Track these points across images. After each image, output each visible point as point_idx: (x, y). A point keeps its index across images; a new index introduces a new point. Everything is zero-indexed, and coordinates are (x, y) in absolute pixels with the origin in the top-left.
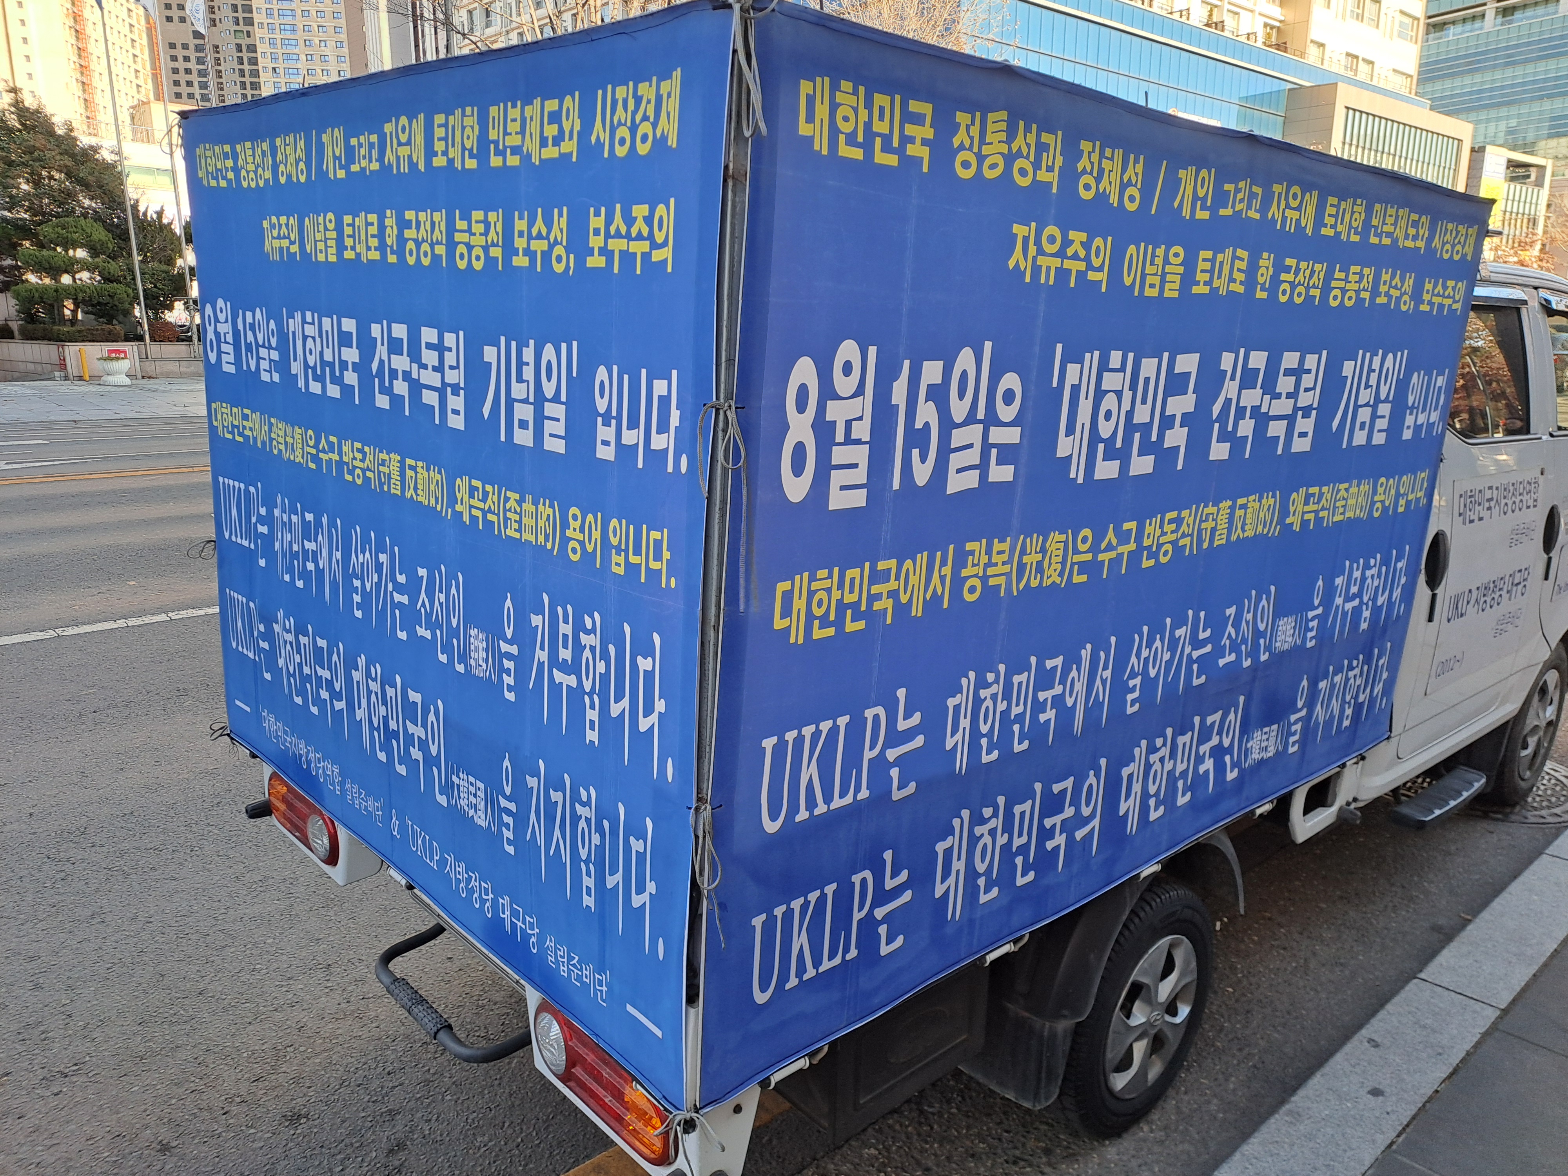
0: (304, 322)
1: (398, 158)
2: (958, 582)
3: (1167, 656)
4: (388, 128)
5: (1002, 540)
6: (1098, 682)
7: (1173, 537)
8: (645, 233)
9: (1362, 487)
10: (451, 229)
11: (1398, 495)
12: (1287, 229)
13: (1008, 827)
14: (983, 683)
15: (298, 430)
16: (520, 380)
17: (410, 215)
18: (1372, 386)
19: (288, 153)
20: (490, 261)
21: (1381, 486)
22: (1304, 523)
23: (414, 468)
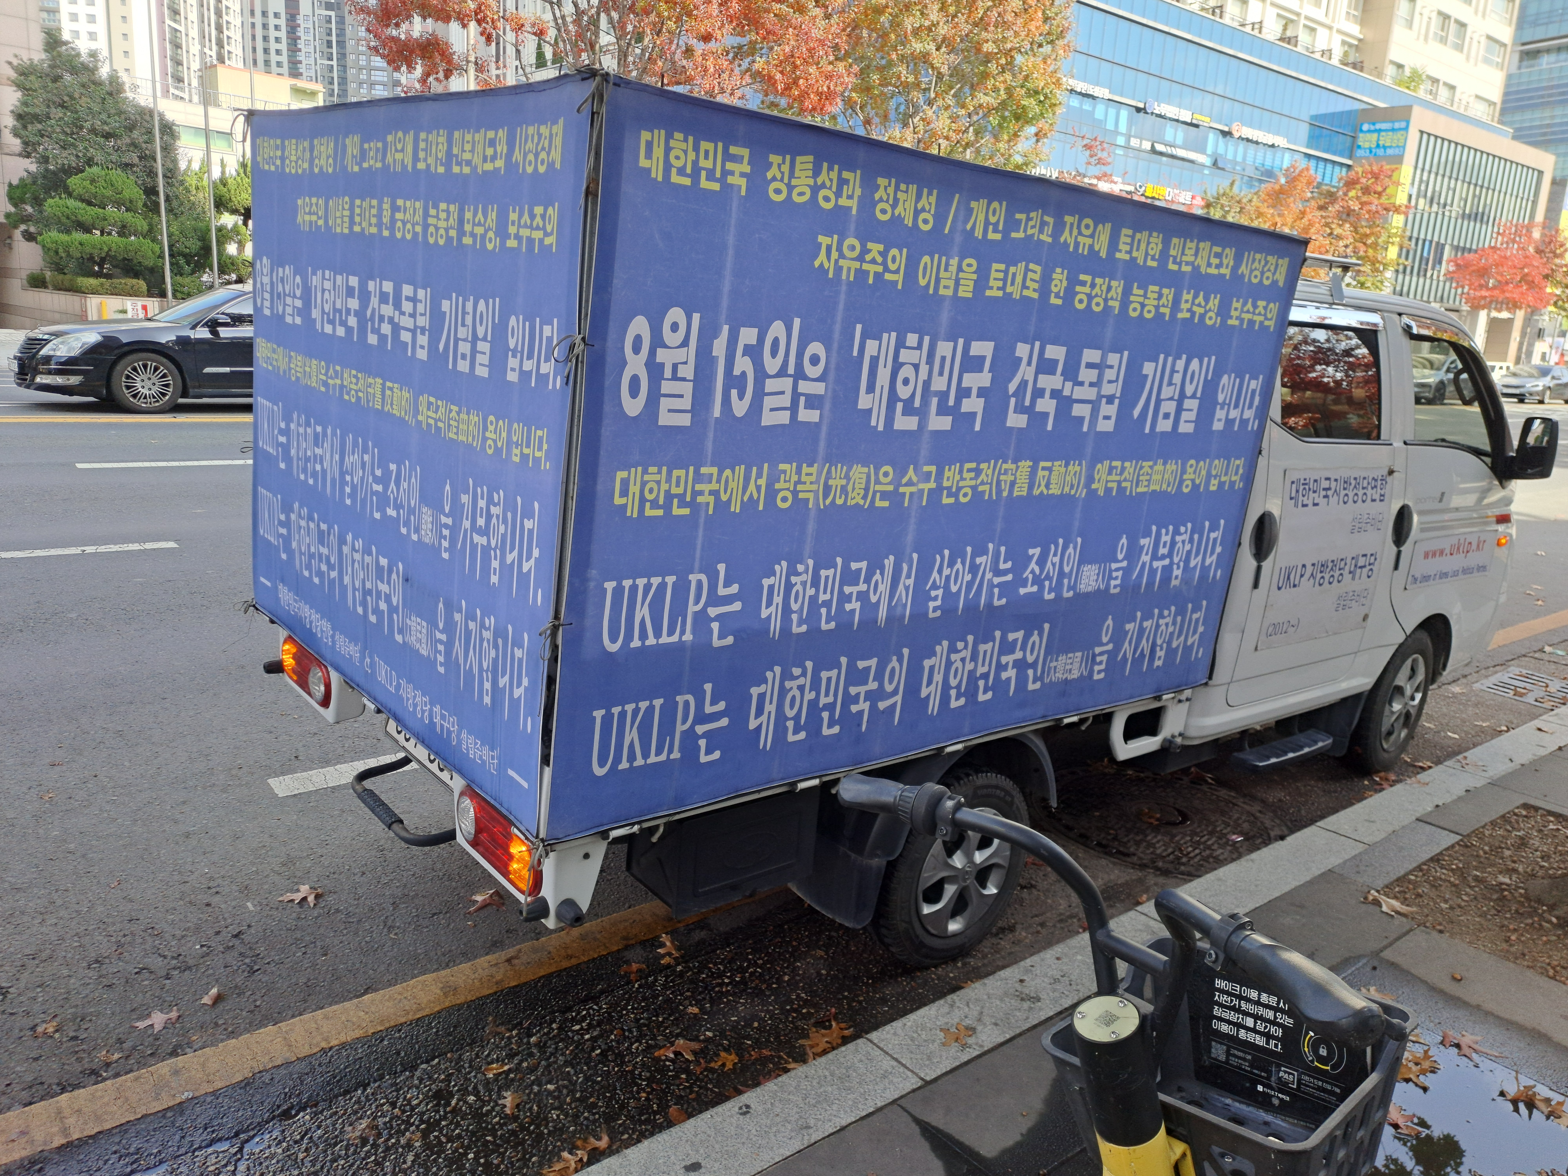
0: (323, 278)
1: (394, 161)
2: (772, 492)
3: (968, 577)
4: (390, 138)
5: (810, 466)
6: (901, 586)
7: (972, 483)
8: (541, 226)
9: (1169, 466)
10: (426, 215)
11: (1210, 476)
12: (1080, 251)
13: (815, 686)
14: (793, 571)
15: (314, 362)
16: (463, 325)
17: (400, 202)
18: (1175, 385)
19: (321, 151)
20: (449, 239)
21: (1190, 467)
22: (1108, 490)
23: (391, 389)
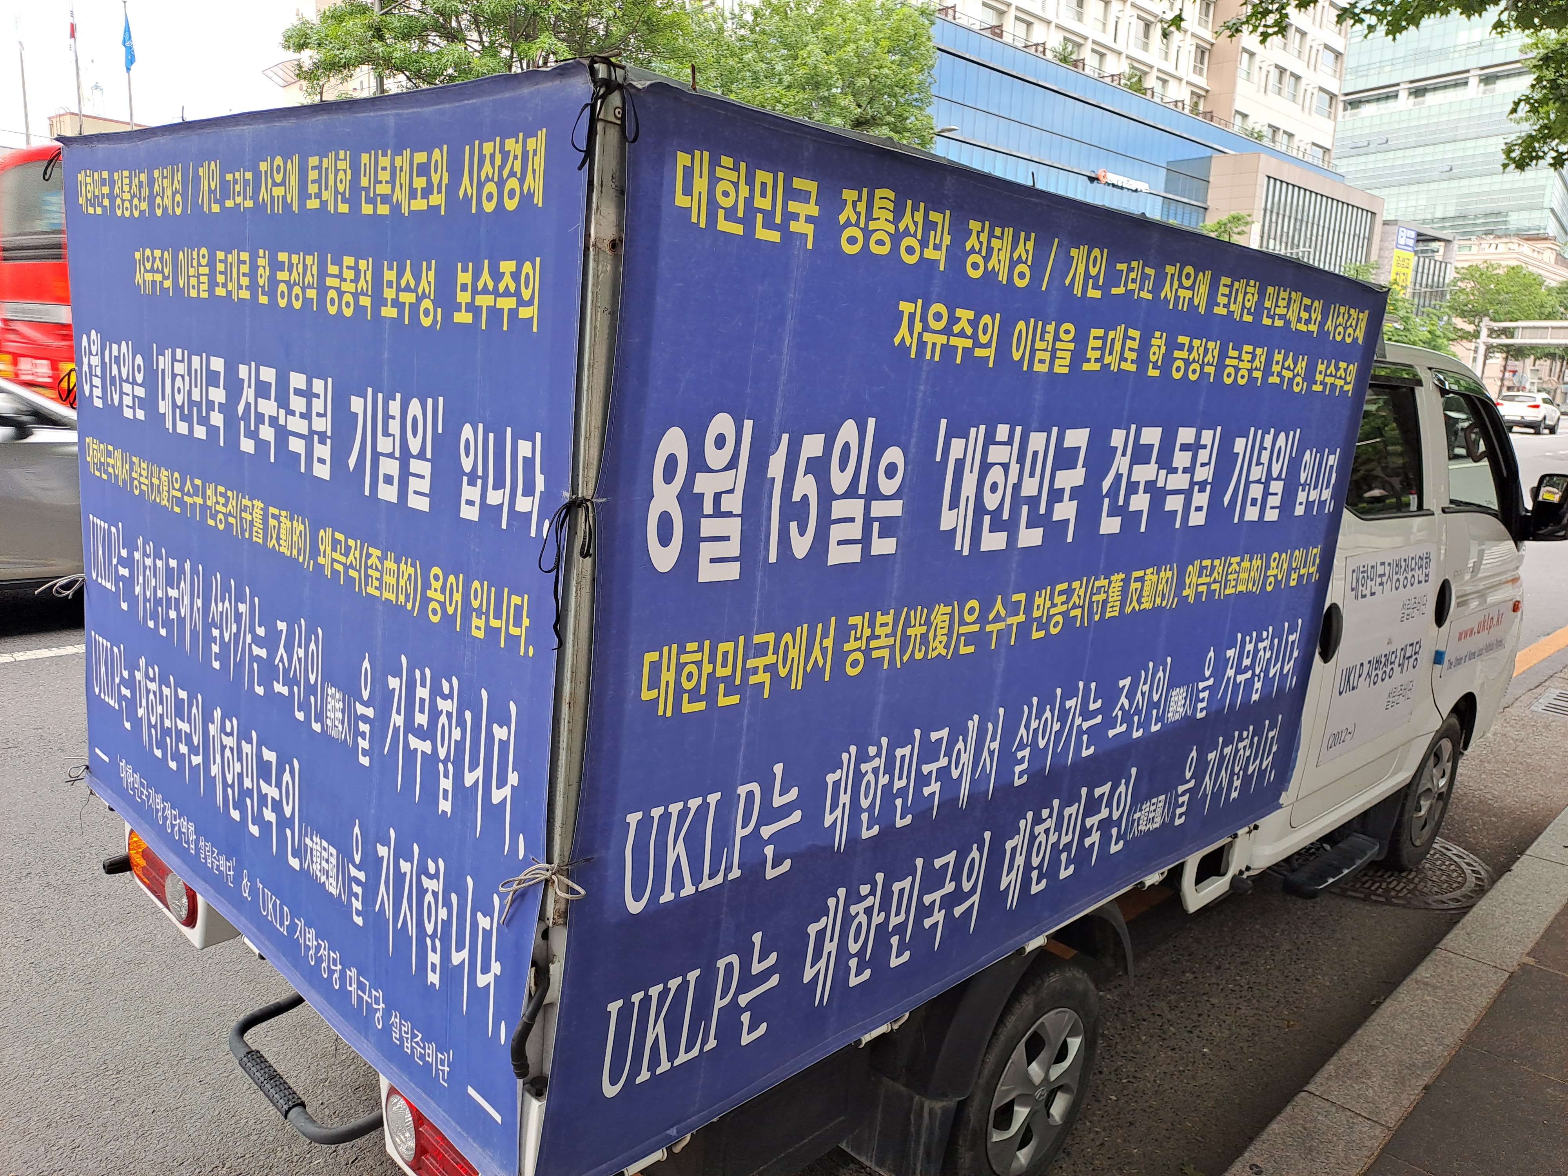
0: (174, 359)
1: (272, 197)
2: (840, 656)
3: (1057, 727)
4: (263, 166)
5: (885, 613)
6: (986, 753)
7: (1064, 608)
8: (512, 290)
9: (1254, 562)
10: (323, 274)
11: (1290, 569)
12: (1180, 308)
13: (885, 904)
14: (863, 757)
15: (165, 472)
16: (386, 433)
17: (283, 257)
18: (1263, 464)
19: (165, 186)
20: (359, 309)
21: (1274, 560)
22: (1198, 596)
23: (276, 517)
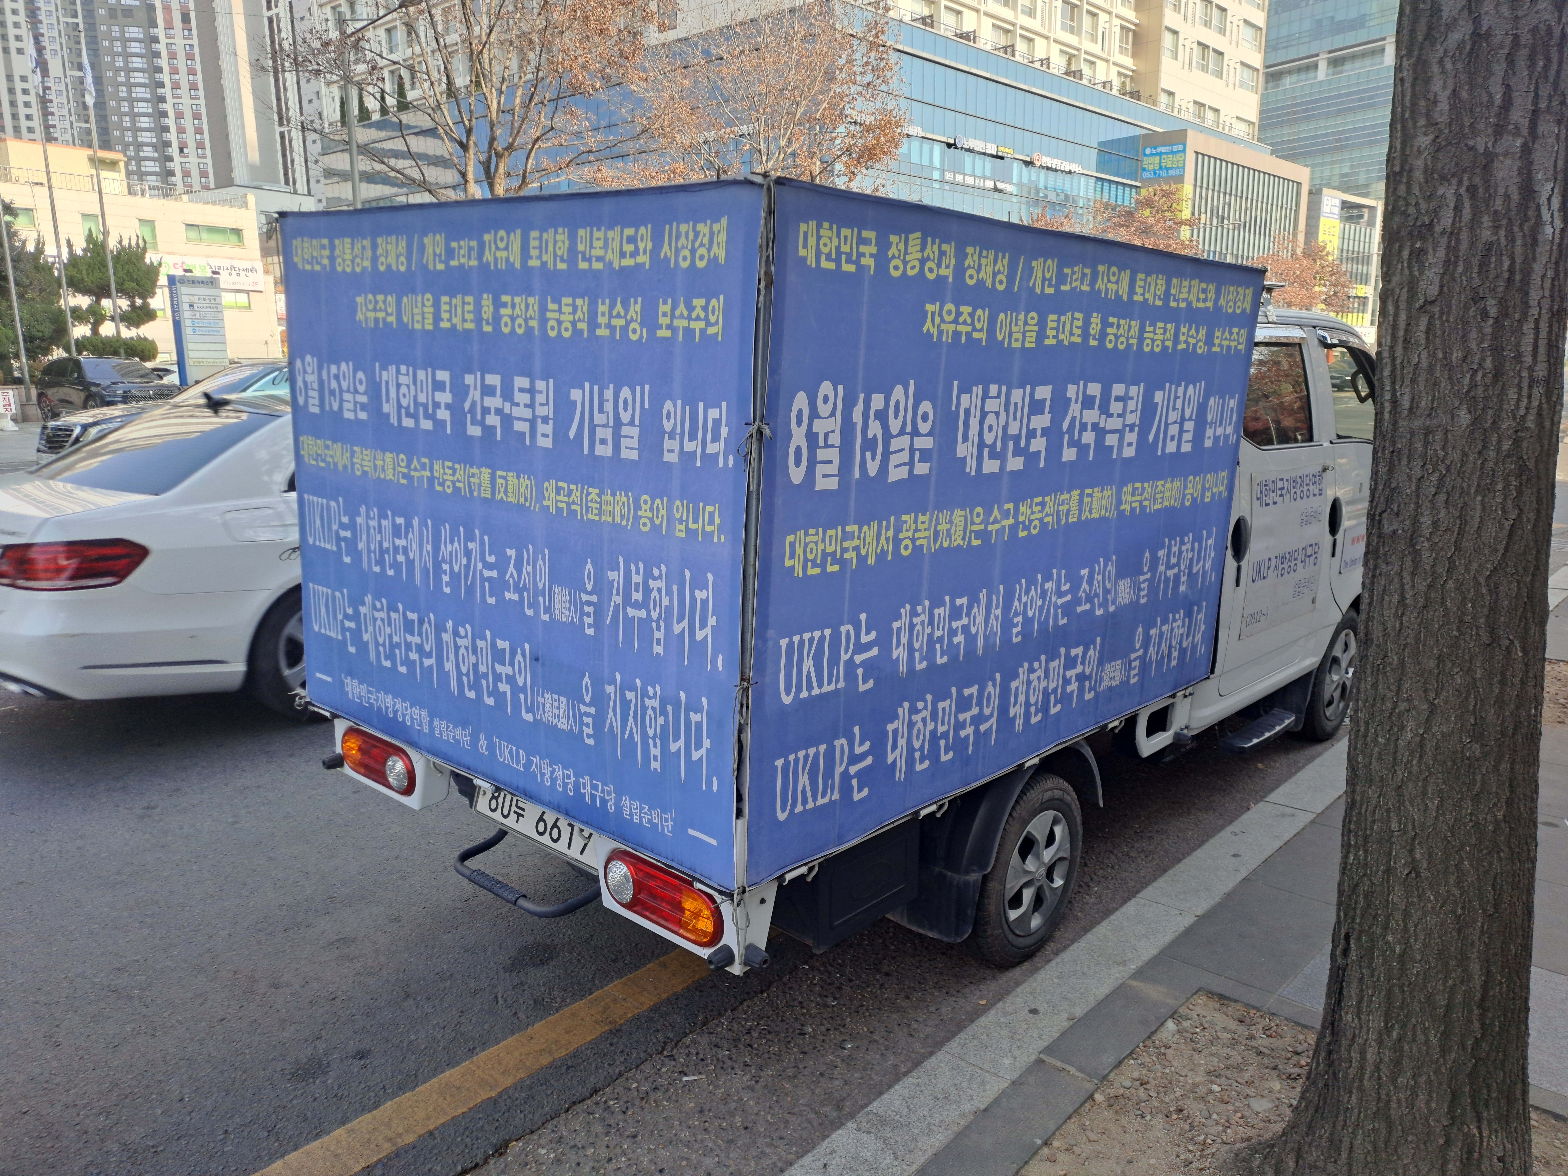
0: (398, 373)
1: (496, 258)
2: (897, 542)
3: (1040, 602)
4: (487, 237)
5: (924, 514)
6: (992, 618)
7: (1039, 516)
8: (702, 316)
9: (1175, 483)
11: (1204, 489)
12: (1110, 296)
13: (934, 717)
14: (915, 613)
15: (390, 455)
16: (601, 410)
17: (506, 298)
18: (1178, 410)
19: (388, 249)
20: (576, 332)
21: (1190, 483)
22: (1133, 510)
23: (503, 477)
